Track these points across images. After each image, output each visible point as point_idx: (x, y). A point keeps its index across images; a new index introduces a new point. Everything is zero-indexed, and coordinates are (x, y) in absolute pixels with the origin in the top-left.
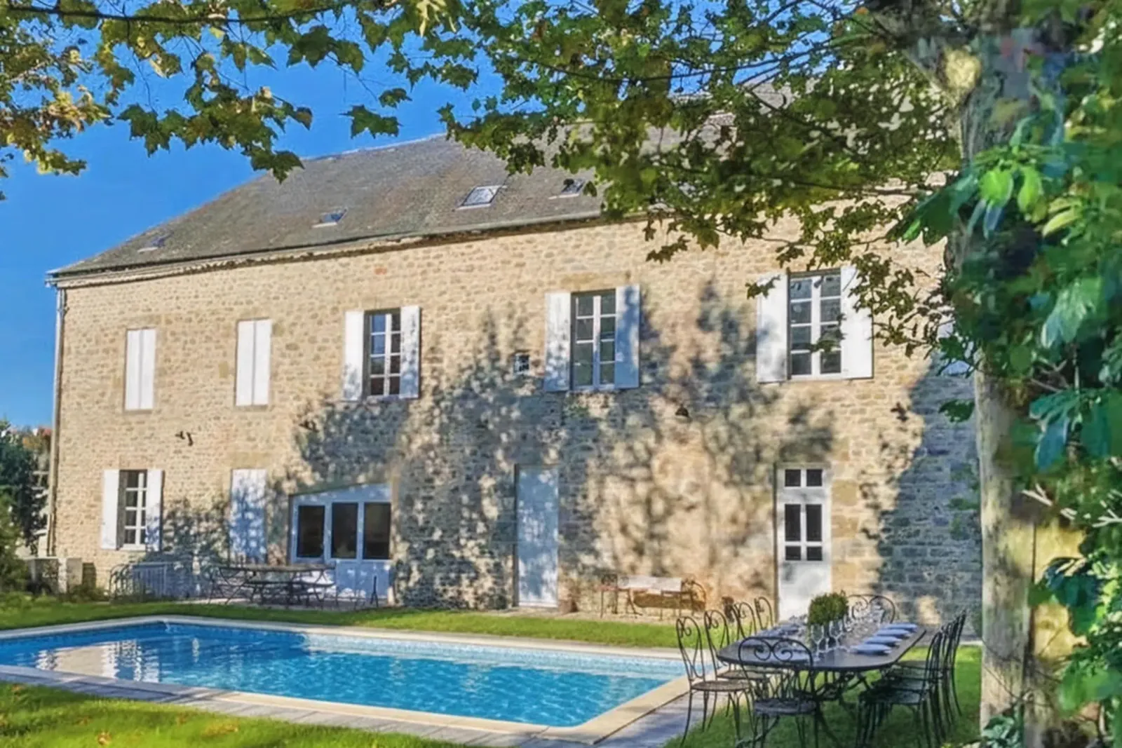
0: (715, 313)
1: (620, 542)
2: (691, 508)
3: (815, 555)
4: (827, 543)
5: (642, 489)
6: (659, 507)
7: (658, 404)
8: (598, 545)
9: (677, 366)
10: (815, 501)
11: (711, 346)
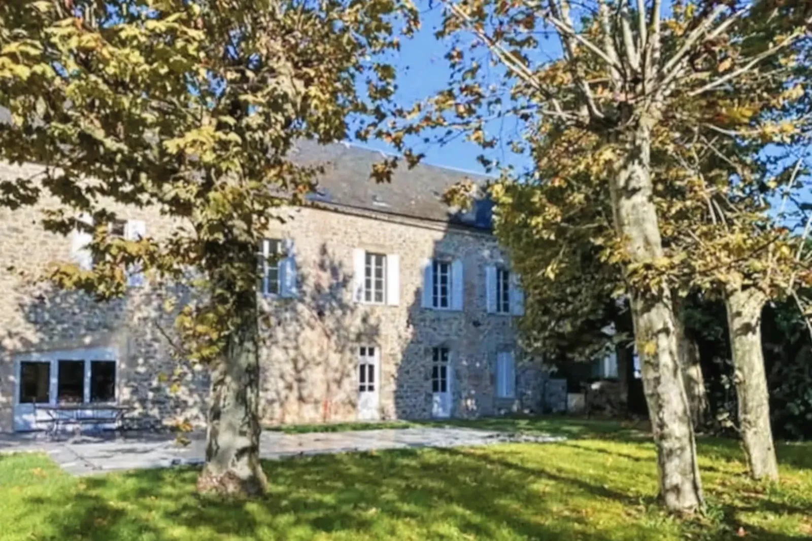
0: (327, 263)
1: (281, 384)
2: (318, 364)
3: (371, 388)
4: (376, 384)
5: (292, 353)
6: (301, 365)
7: (300, 307)
8: (268, 386)
9: (309, 288)
10: (371, 363)
11: (326, 279)
